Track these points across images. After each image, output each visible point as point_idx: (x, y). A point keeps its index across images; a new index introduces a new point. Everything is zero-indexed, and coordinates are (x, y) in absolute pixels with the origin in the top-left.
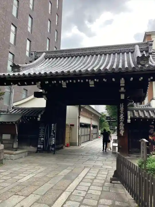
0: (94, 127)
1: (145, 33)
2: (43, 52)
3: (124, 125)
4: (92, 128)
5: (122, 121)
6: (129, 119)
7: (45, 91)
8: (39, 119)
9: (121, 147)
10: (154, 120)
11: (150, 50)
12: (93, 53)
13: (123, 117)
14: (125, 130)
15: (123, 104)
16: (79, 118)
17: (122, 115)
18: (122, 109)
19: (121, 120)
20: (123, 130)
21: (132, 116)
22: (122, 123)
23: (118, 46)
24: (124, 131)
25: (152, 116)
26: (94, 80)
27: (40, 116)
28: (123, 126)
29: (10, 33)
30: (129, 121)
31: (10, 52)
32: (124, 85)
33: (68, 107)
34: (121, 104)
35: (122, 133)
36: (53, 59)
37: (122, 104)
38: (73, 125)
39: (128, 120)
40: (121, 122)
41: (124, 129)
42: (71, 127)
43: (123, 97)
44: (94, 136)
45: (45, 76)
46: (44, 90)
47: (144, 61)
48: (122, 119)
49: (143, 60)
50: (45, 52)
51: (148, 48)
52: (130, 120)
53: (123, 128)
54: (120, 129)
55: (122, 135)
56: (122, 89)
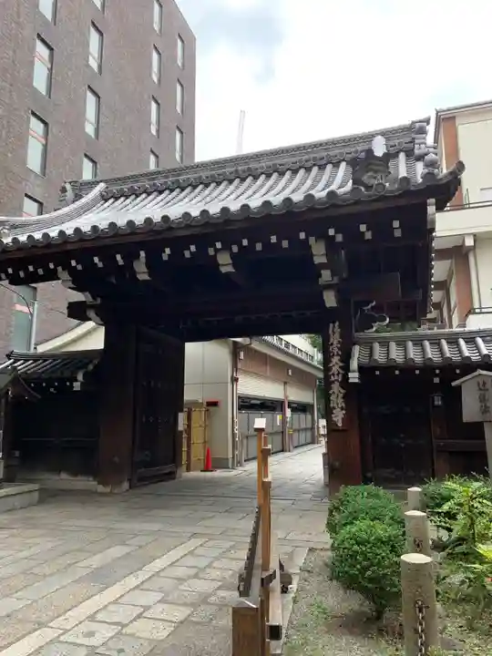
0: (301, 408)
1: (437, 114)
2: (98, 183)
3: (342, 391)
4: (288, 412)
5: (337, 380)
6: (354, 371)
7: (94, 298)
8: (77, 386)
9: (337, 464)
10: (437, 371)
11: (416, 146)
12: (244, 171)
13: (340, 367)
14: (347, 408)
15: (337, 324)
16: (235, 380)
17: (336, 360)
18: (335, 339)
19: (333, 375)
20: (342, 409)
21: (365, 361)
22: (337, 384)
23: (321, 145)
24: (344, 412)
25: (430, 356)
26: (231, 249)
27: (80, 377)
28: (341, 395)
29: (28, 141)
30: (354, 377)
31: (26, 195)
32: (324, 260)
33: (191, 348)
34: (331, 325)
35: (339, 417)
36: (135, 199)
37: (334, 323)
38: (215, 404)
39: (350, 375)
40: (333, 382)
41: (344, 405)
42: (212, 409)
43: (330, 299)
44: (303, 437)
45: (59, 242)
46: (87, 293)
47: (376, 172)
48: (336, 373)
49: (371, 170)
50: (106, 181)
51: (412, 141)
52: (357, 375)
53: (340, 400)
54: (332, 405)
55: (340, 424)
56: (326, 275)
